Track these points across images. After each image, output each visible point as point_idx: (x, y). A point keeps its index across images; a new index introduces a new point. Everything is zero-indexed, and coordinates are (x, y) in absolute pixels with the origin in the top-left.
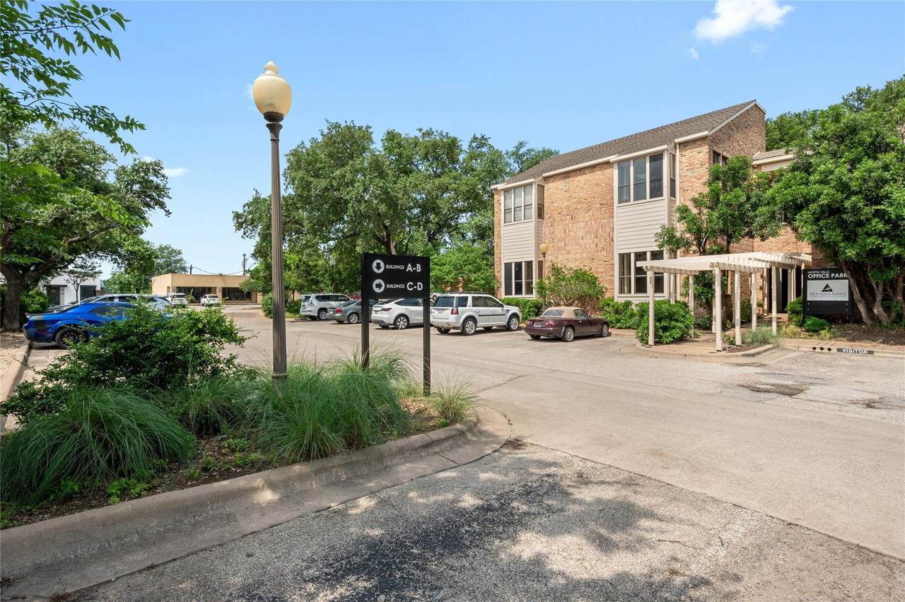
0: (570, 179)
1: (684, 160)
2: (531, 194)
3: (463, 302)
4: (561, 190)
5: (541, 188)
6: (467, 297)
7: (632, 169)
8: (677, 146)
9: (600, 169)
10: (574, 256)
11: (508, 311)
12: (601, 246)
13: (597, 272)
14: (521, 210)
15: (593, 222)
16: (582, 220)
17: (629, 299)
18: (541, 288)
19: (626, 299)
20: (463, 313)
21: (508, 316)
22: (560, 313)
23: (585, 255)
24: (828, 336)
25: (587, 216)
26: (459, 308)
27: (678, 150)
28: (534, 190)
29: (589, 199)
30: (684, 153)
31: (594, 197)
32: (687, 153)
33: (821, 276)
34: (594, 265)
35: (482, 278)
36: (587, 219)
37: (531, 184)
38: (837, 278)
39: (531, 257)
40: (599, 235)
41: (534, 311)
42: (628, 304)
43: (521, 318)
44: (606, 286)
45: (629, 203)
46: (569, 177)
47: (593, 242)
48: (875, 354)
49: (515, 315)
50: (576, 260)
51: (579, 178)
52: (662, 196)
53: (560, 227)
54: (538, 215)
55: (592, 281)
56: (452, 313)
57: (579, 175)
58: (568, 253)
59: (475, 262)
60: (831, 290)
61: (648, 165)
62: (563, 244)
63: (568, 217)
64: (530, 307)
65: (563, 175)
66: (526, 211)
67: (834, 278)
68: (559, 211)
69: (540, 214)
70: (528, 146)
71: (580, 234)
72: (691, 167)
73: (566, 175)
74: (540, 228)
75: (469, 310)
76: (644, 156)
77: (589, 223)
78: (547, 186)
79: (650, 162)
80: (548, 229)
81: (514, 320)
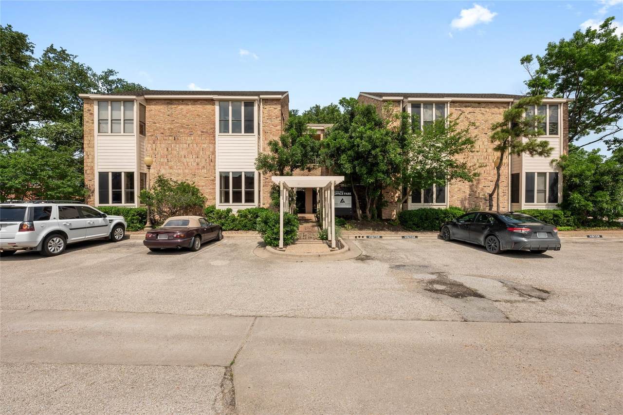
0: (173, 106)
1: (266, 111)
2: (133, 110)
3: (43, 214)
4: (164, 113)
5: (142, 109)
6: (50, 208)
7: (230, 108)
8: (261, 100)
9: (201, 104)
10: (177, 171)
11: (111, 221)
12: (201, 165)
13: (198, 186)
14: (120, 123)
15: (195, 145)
16: (184, 142)
17: (230, 207)
18: (145, 197)
19: (227, 207)
20: (43, 228)
21: (112, 227)
22: (186, 222)
23: (187, 171)
24: (350, 228)
25: (190, 140)
26: (34, 222)
27: (261, 104)
28: (136, 107)
29: (190, 126)
30: (265, 107)
31: (196, 125)
32: (267, 107)
33: (340, 194)
34: (196, 180)
35: (69, 186)
36: (189, 142)
37: (132, 101)
38: (347, 195)
39: (133, 168)
40: (200, 156)
41: (137, 219)
42: (229, 211)
43: (126, 227)
44: (207, 196)
45: (228, 134)
46: (172, 104)
47: (195, 161)
48: (383, 238)
49: (119, 225)
50: (179, 174)
51: (181, 107)
52: (253, 133)
53: (163, 145)
54: (140, 132)
55: (195, 192)
56: (21, 229)
57: (182, 104)
58: (171, 168)
59: (57, 168)
60: (344, 202)
61: (243, 108)
62: (166, 160)
63: (170, 138)
64: (134, 216)
65: (167, 101)
66: (126, 125)
67: (345, 195)
68: (162, 131)
69: (142, 130)
70: (119, 76)
71: (182, 153)
72: (270, 117)
73: (168, 101)
74: (142, 144)
75: (55, 223)
76: (240, 101)
77: (191, 145)
78: (148, 108)
79: (245, 106)
80: (149, 145)
81: (119, 230)
